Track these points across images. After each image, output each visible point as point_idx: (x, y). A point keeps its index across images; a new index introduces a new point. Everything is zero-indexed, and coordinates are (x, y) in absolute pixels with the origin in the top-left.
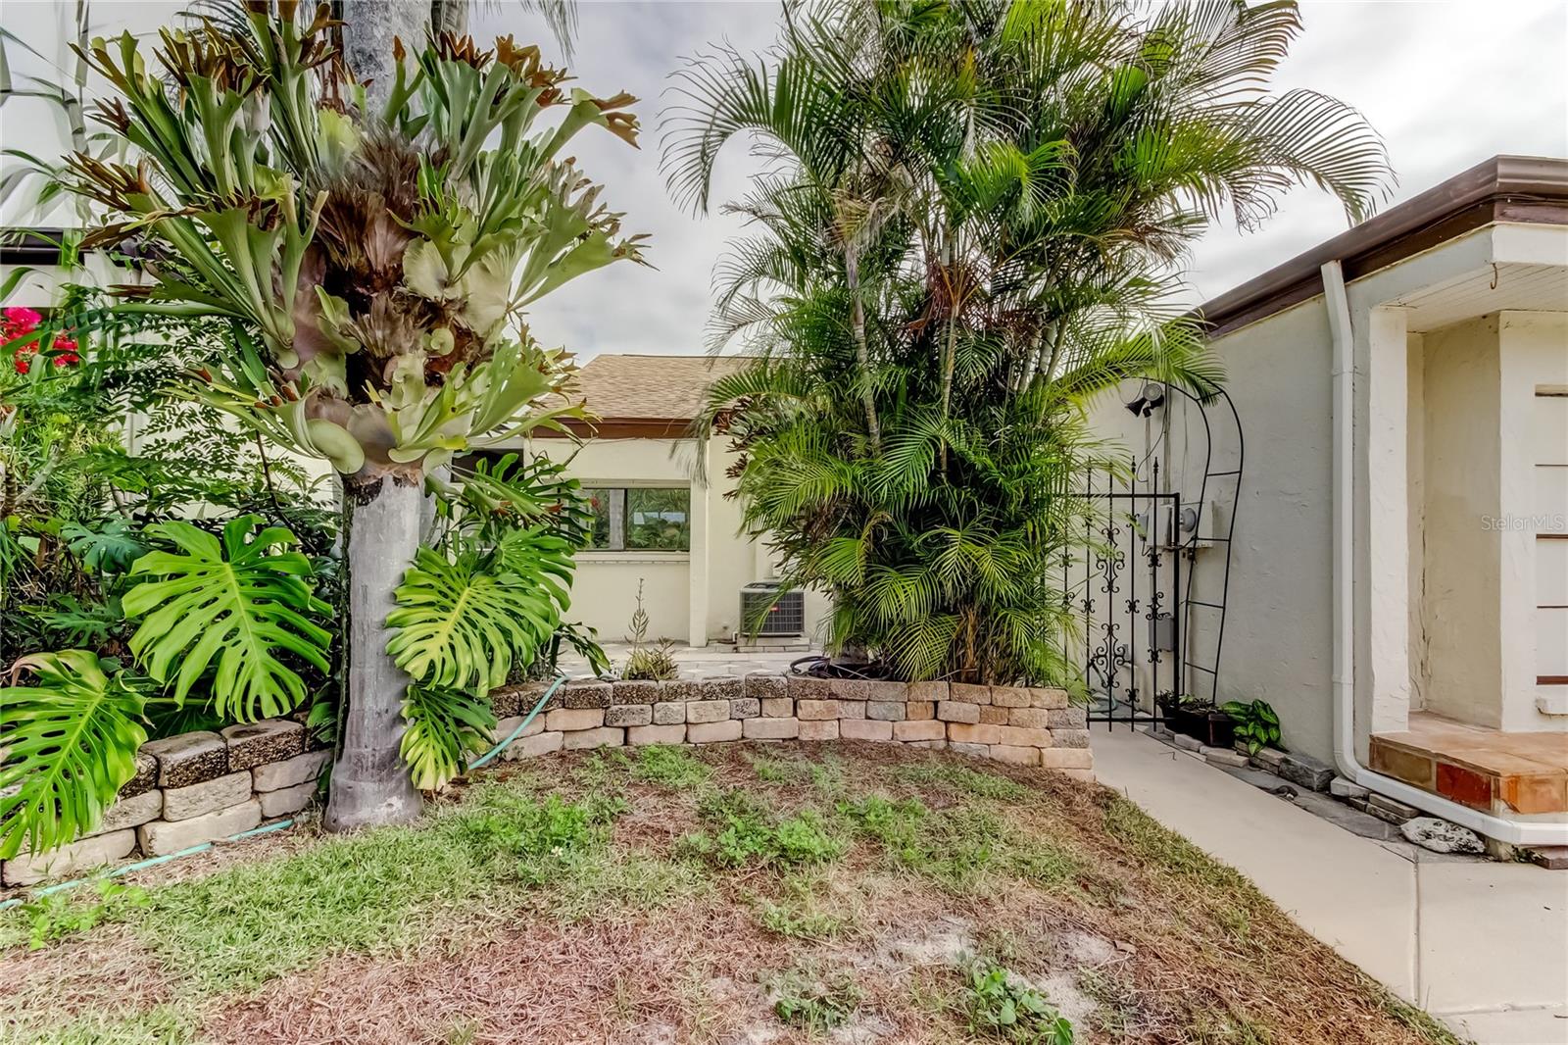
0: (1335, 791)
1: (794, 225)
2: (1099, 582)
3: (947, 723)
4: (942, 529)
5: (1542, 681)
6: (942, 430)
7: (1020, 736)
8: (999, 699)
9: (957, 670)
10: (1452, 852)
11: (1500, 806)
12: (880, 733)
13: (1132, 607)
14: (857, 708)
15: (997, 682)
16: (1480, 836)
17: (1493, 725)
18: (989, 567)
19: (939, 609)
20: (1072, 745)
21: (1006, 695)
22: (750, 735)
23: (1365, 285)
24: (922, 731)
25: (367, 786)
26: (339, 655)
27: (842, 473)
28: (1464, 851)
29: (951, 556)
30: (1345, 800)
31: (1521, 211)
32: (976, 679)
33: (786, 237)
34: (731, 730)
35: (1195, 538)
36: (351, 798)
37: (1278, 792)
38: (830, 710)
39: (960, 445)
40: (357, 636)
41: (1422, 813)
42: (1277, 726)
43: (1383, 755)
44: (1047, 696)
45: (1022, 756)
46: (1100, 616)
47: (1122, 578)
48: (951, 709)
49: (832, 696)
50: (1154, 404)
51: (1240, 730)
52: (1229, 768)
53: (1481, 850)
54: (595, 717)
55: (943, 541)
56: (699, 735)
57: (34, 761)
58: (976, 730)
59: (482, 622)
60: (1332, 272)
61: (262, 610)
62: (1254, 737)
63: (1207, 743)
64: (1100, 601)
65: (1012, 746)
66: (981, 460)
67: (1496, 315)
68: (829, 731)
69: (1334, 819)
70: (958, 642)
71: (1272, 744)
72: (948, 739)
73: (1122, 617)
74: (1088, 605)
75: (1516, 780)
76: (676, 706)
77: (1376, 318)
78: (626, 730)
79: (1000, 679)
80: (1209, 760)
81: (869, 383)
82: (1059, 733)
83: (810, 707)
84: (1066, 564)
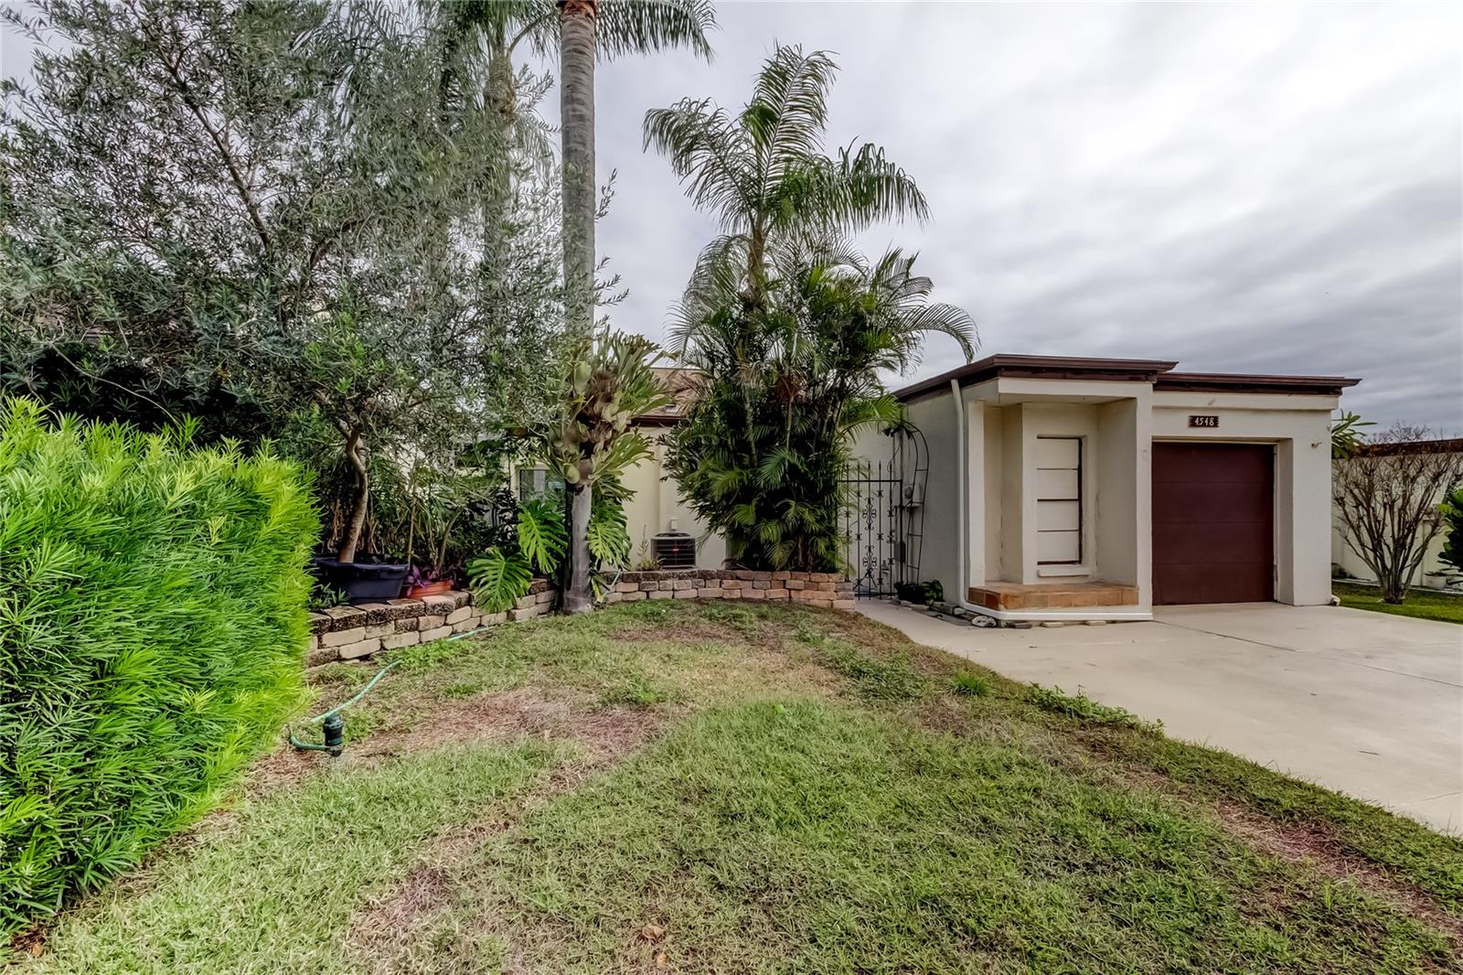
0: (956, 613)
1: (708, 339)
2: (864, 523)
3: (790, 590)
4: (787, 500)
5: (1039, 563)
6: (786, 454)
7: (822, 595)
8: (813, 579)
9: (794, 565)
10: (986, 627)
11: (1001, 607)
12: (760, 595)
13: (880, 537)
14: (749, 584)
15: (813, 571)
16: (996, 619)
17: (1021, 583)
18: (808, 517)
19: (785, 537)
20: (847, 599)
21: (816, 577)
22: (701, 596)
23: (967, 391)
24: (778, 594)
25: (581, 599)
26: (569, 551)
27: (741, 474)
28: (990, 626)
29: (791, 512)
30: (959, 616)
31: (1009, 373)
32: (804, 570)
33: (704, 348)
34: (693, 593)
35: (911, 502)
36: (576, 604)
37: (936, 617)
38: (737, 584)
39: (795, 460)
40: (575, 544)
41: (981, 615)
42: (941, 591)
43: (974, 595)
44: (834, 577)
45: (824, 604)
46: (864, 542)
47: (875, 523)
48: (791, 583)
49: (738, 578)
50: (895, 431)
51: (927, 594)
52: (921, 611)
53: (997, 624)
54: (635, 586)
55: (788, 506)
56: (679, 595)
57: (491, 583)
58: (802, 593)
59: (608, 540)
60: (955, 383)
61: (544, 534)
62: (932, 597)
63: (914, 603)
64: (865, 534)
65: (819, 599)
66: (803, 468)
67: (1020, 404)
68: (737, 594)
69: (952, 622)
70: (795, 553)
71: (940, 599)
72: (790, 597)
73: (875, 542)
74: (859, 537)
75: (1006, 596)
76: (669, 582)
77: (971, 406)
78: (648, 592)
79: (815, 570)
80: (914, 609)
81: (752, 435)
82: (840, 593)
83: (728, 583)
84: (848, 516)
